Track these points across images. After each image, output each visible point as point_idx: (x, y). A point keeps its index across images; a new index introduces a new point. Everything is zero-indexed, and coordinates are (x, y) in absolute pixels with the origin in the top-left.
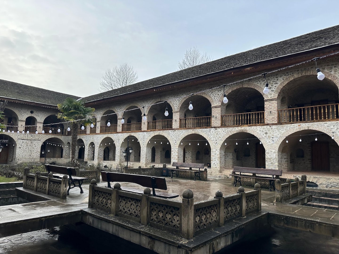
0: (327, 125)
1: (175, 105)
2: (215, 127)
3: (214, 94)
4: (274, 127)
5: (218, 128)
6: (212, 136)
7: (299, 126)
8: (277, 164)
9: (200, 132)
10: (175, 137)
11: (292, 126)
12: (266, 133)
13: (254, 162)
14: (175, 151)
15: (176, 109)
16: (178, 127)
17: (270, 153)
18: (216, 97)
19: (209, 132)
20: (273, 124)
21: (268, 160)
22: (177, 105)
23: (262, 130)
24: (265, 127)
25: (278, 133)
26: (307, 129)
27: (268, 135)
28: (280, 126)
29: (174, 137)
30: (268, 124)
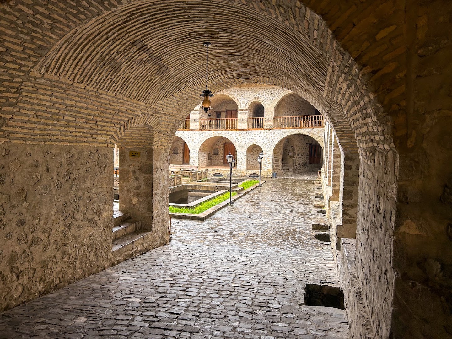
0: (230, 133)
4: (197, 132)
7: (213, 133)
8: (197, 161)
11: (209, 133)
12: (191, 137)
13: (182, 159)
17: (193, 153)
20: (196, 130)
21: (191, 158)
23: (188, 134)
24: (190, 132)
25: (199, 137)
26: (218, 135)
27: (192, 139)
28: (200, 132)
30: (192, 130)
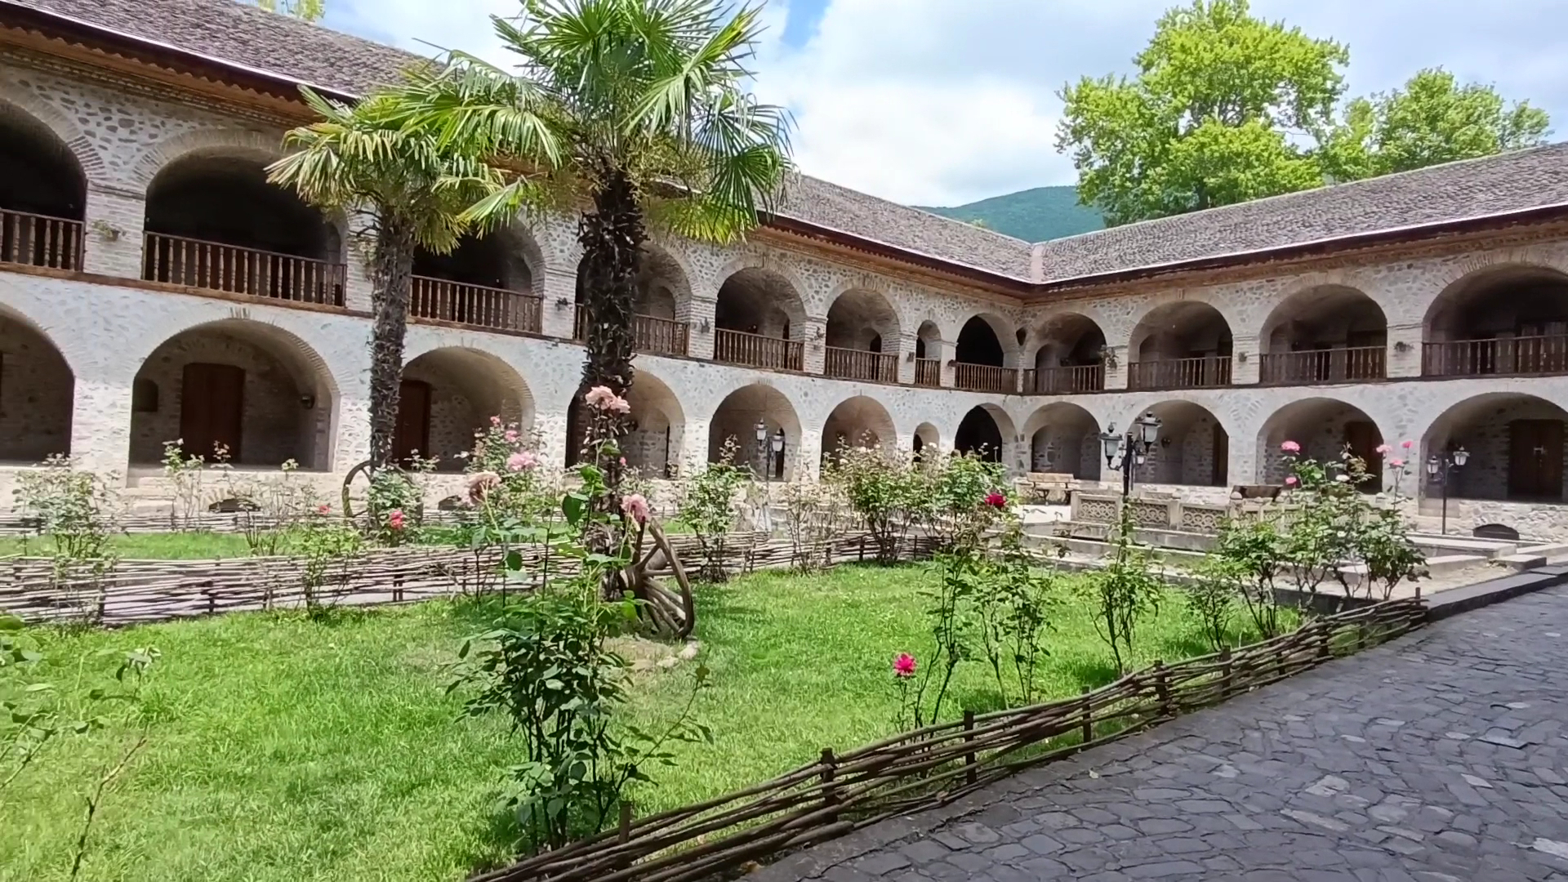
1: (554, 244)
2: (698, 360)
3: (702, 259)
5: (706, 365)
6: (689, 386)
9: (654, 365)
10: (554, 370)
14: (552, 424)
15: (562, 261)
16: (570, 336)
18: (704, 270)
19: (682, 371)
22: (565, 248)
29: (549, 370)
